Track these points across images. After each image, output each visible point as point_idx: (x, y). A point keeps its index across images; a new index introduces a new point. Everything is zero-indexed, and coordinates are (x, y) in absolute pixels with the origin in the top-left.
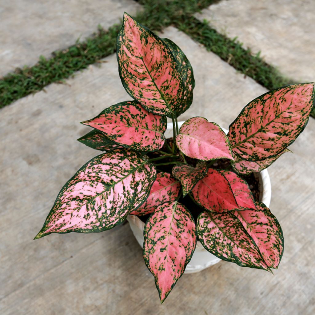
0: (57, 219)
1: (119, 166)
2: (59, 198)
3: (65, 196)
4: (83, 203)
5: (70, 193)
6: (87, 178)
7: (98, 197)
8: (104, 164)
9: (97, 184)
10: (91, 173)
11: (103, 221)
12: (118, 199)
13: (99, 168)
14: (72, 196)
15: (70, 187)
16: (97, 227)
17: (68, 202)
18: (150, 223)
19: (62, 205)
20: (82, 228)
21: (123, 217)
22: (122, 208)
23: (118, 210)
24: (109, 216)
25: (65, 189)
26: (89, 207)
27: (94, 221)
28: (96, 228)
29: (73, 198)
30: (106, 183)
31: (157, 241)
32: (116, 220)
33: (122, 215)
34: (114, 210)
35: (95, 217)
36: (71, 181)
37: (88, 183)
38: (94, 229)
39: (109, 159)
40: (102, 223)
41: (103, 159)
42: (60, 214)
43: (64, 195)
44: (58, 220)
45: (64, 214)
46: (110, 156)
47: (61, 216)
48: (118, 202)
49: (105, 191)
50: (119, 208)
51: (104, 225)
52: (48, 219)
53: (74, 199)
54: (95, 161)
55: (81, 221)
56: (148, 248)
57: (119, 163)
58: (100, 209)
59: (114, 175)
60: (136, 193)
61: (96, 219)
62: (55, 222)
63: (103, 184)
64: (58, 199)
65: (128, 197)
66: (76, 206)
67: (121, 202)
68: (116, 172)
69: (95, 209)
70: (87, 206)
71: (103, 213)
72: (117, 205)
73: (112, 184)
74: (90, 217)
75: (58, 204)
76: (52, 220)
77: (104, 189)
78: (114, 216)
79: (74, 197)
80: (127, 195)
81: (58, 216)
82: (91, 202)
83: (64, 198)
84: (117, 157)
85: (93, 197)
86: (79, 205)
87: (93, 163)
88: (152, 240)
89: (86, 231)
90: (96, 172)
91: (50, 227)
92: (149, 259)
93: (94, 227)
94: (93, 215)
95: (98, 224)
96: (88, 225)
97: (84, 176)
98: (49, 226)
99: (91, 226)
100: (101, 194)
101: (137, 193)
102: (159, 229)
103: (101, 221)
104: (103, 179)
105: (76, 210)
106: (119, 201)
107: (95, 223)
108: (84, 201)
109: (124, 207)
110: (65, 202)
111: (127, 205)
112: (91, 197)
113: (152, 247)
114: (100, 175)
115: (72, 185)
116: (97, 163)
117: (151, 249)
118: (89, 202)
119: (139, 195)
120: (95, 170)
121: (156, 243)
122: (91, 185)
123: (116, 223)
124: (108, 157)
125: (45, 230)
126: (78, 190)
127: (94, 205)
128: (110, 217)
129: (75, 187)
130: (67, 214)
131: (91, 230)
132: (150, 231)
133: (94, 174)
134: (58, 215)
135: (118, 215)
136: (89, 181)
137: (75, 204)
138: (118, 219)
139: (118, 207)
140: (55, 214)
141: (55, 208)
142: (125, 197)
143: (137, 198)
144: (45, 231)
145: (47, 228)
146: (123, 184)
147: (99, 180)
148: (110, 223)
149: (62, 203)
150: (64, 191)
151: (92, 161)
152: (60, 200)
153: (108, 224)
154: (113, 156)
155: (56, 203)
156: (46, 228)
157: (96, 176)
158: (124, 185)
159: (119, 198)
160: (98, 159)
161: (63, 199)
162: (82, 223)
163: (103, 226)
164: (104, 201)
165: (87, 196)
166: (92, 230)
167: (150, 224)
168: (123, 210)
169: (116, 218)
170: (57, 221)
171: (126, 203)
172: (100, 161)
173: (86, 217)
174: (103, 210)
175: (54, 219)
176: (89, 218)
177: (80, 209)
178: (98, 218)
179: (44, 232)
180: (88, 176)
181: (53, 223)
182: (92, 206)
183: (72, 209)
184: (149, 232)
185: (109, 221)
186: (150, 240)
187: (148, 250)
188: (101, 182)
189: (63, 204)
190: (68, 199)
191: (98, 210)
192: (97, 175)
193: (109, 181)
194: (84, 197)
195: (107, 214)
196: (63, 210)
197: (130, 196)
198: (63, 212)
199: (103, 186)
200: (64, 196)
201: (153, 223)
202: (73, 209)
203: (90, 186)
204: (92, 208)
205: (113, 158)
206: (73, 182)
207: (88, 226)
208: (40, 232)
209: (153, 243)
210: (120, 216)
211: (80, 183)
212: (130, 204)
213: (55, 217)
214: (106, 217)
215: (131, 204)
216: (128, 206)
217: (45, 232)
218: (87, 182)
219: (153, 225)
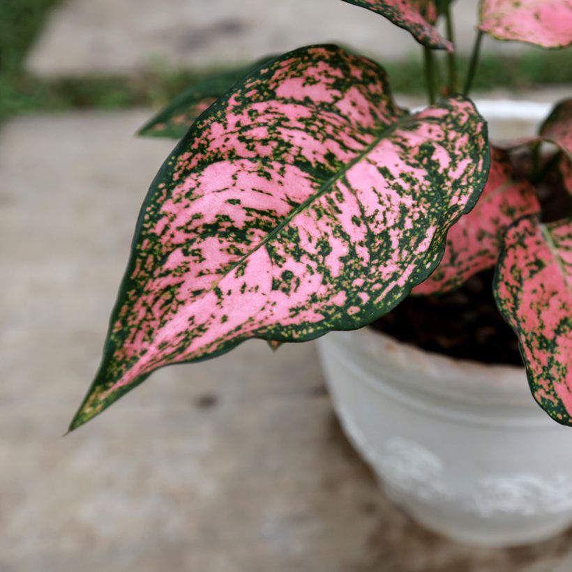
0: (158, 323)
1: (338, 112)
2: (146, 229)
3: (172, 220)
4: (249, 242)
5: (187, 206)
6: (241, 148)
7: (301, 215)
8: (285, 101)
9: (282, 169)
10: (248, 128)
11: (353, 285)
12: (381, 203)
13: (276, 113)
14: (198, 216)
15: (181, 181)
16: (338, 309)
17: (190, 242)
18: (507, 284)
19: (165, 257)
20: (284, 323)
21: (430, 249)
22: (408, 224)
23: (395, 236)
24: (370, 265)
25: (164, 191)
26: (281, 252)
27: (322, 291)
28: (339, 315)
29: (206, 226)
30: (314, 165)
31: (555, 338)
32: (403, 268)
33: (423, 247)
34: (379, 241)
35: (318, 277)
36: (180, 158)
37: (248, 164)
38: (333, 318)
39: (298, 82)
40: (355, 293)
41: (277, 81)
42: (167, 296)
43: (165, 215)
44: (163, 324)
45: (183, 293)
46: (300, 73)
47: (174, 307)
48: (384, 213)
49: (319, 195)
50: (397, 228)
51: (365, 297)
52: (118, 324)
53: (212, 229)
54: (249, 90)
55: (268, 302)
56: (540, 363)
57: (337, 99)
58: (325, 249)
59: (332, 138)
60: (436, 172)
61: (324, 283)
62: (150, 333)
63: (302, 170)
64: (144, 233)
65: (413, 190)
66: (225, 259)
67: (397, 209)
68: (334, 126)
69: (305, 252)
70: (270, 250)
71: (342, 259)
72: (385, 221)
73: (333, 169)
74: (298, 282)
75: (151, 251)
76: (139, 328)
77: (312, 186)
78: (388, 257)
79: (209, 219)
80: (406, 186)
81: (161, 308)
82: (279, 237)
83: (167, 228)
84: (323, 79)
85: (283, 217)
86: (238, 253)
87: (247, 95)
88: (538, 335)
89: (305, 332)
90: (265, 124)
91: (135, 359)
92: (560, 401)
93: (330, 312)
94: (308, 274)
95: (340, 299)
96: (303, 308)
97: (227, 139)
98: (130, 353)
99: (316, 311)
100: (307, 204)
101: (440, 171)
102: (542, 299)
103: (348, 287)
104: (301, 148)
105: (232, 274)
106: (388, 209)
107: (327, 299)
108: (252, 233)
109: (414, 222)
110: (178, 246)
111: (424, 211)
112: (276, 217)
113: (552, 359)
114: (285, 134)
115: (186, 173)
116: (261, 98)
117: (550, 366)
118: (273, 237)
119: (451, 174)
120: (261, 119)
121: (554, 343)
122: (259, 171)
123: (411, 276)
124: (294, 73)
125: (115, 374)
126: (219, 191)
127: (297, 240)
128: (378, 265)
129: (200, 179)
130: (197, 293)
131: (320, 323)
132: (517, 308)
133: (261, 133)
134: (161, 302)
135: (405, 253)
136: (250, 159)
137: (221, 250)
138: (409, 263)
139: (394, 227)
140: (144, 297)
141: (137, 270)
142: (401, 195)
143: (449, 184)
144: (115, 381)
145: (123, 367)
146: (375, 164)
147: (284, 155)
148: (386, 284)
149: (164, 250)
150: (162, 198)
151: (240, 91)
152: (154, 238)
153: (378, 293)
154: (311, 71)
155: (138, 246)
156: (119, 364)
157: (271, 139)
158: (382, 165)
159: (384, 199)
160: (259, 81)
161: (163, 233)
162: (275, 310)
163: (364, 303)
164: (330, 221)
165: (258, 212)
166: (325, 323)
167: (510, 289)
168: (419, 233)
169: (403, 263)
170: (160, 327)
171: (417, 209)
172: (269, 91)
173: (284, 285)
174: (339, 248)
175: (145, 319)
176: (294, 285)
177: (245, 264)
178: (330, 278)
179: (111, 384)
180: (242, 139)
181: (144, 340)
182: (291, 246)
183: (213, 271)
184: (519, 312)
185: (379, 281)
186: (534, 338)
187: (540, 371)
188: (297, 163)
189: (168, 253)
190: (187, 231)
191: (319, 253)
192: (274, 136)
193: (321, 160)
194: (248, 215)
195: (362, 259)
196: (174, 276)
197: (420, 187)
198: (179, 285)
199: (307, 178)
200: (164, 221)
201: (513, 282)
202: (218, 272)
203: (259, 175)
204: (293, 253)
205: (311, 81)
206: (189, 160)
207: (303, 313)
208: (92, 391)
209: (545, 345)
210: (416, 253)
211: (218, 165)
212: (433, 206)
213: (149, 310)
214: (359, 269)
215: (437, 205)
216: (429, 213)
217: (119, 384)
218: (242, 161)
219: (518, 289)
